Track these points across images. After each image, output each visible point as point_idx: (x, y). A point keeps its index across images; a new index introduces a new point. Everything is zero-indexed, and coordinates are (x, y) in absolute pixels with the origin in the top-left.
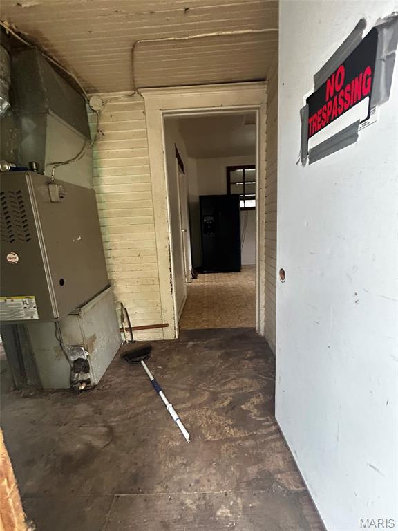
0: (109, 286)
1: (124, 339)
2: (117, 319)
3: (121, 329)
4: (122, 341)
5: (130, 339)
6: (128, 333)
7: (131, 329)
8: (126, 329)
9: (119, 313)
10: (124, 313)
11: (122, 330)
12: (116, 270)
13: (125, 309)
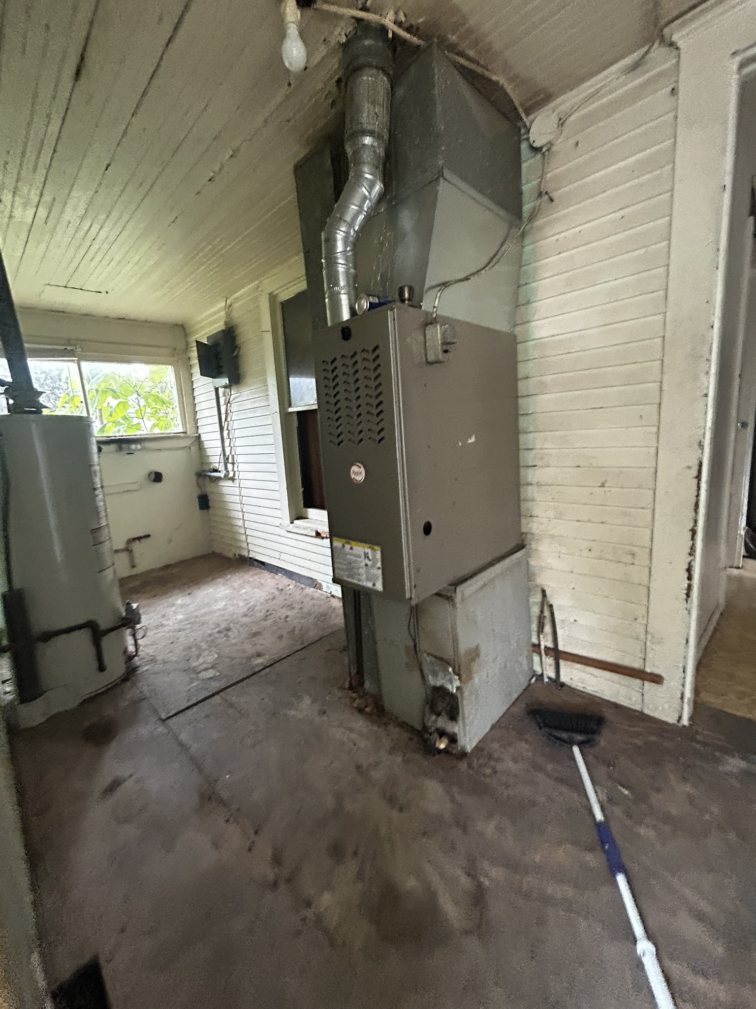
0: (521, 546)
1: (538, 670)
2: (529, 622)
3: (534, 645)
4: (534, 674)
5: (553, 675)
6: (549, 661)
7: (557, 654)
8: (547, 649)
9: (536, 610)
10: (547, 613)
11: (536, 647)
12: (540, 515)
13: (551, 606)
